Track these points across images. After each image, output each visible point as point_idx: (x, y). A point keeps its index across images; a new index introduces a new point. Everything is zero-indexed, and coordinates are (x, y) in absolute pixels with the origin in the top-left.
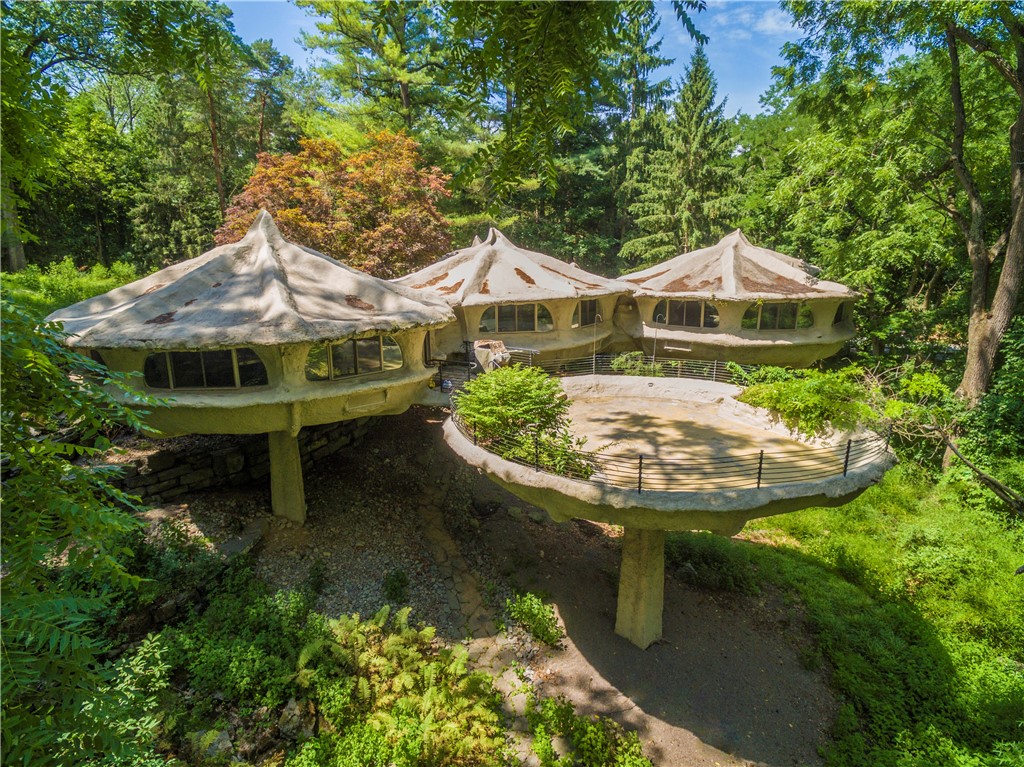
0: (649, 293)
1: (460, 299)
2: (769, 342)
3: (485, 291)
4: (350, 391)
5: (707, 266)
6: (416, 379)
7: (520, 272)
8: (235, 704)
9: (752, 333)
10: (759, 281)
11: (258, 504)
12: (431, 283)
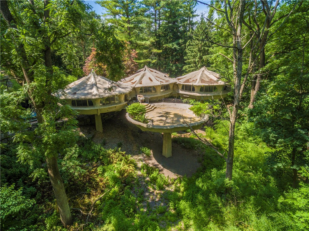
0: (180, 83)
1: (134, 86)
2: (206, 95)
3: (141, 83)
4: (109, 107)
5: (195, 76)
6: (122, 104)
7: (150, 79)
8: (89, 161)
9: (202, 93)
10: (206, 80)
11: (93, 128)
12: (130, 81)
